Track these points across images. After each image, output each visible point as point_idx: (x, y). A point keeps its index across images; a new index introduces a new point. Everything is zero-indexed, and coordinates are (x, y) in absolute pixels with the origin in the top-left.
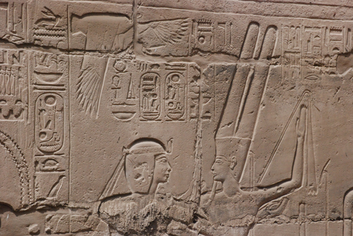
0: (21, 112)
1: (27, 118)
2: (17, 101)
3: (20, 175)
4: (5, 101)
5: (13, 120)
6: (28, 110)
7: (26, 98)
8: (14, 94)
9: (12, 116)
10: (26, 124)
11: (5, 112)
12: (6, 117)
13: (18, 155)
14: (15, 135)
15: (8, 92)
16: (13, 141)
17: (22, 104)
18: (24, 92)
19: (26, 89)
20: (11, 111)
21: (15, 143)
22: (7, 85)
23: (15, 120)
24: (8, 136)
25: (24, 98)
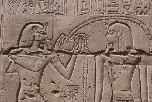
0: (147, 12)
1: (150, 14)
2: (145, 8)
3: (148, 38)
4: (139, 8)
5: (143, 15)
6: (150, 11)
7: (149, 6)
8: (143, 5)
9: (142, 14)
10: (149, 17)
11: (140, 12)
12: (140, 14)
13: (146, 30)
14: (145, 21)
15: (140, 4)
16: (144, 24)
17: (147, 9)
18: (148, 4)
19: (148, 2)
20: (142, 12)
21: (145, 25)
22: (140, 1)
23: (144, 15)
24: (142, 22)
25: (148, 6)
